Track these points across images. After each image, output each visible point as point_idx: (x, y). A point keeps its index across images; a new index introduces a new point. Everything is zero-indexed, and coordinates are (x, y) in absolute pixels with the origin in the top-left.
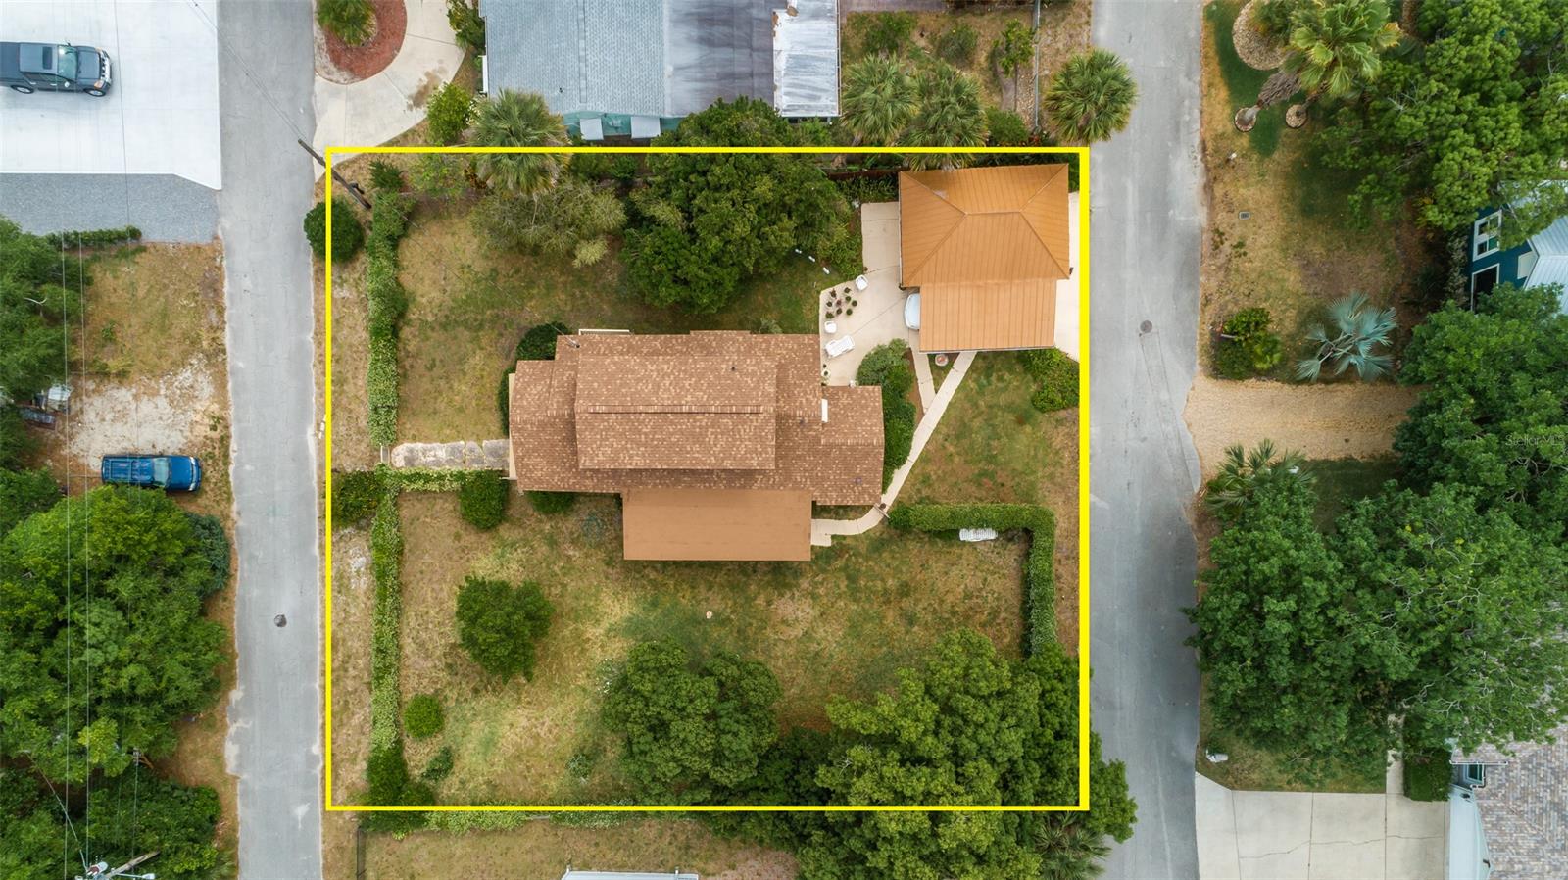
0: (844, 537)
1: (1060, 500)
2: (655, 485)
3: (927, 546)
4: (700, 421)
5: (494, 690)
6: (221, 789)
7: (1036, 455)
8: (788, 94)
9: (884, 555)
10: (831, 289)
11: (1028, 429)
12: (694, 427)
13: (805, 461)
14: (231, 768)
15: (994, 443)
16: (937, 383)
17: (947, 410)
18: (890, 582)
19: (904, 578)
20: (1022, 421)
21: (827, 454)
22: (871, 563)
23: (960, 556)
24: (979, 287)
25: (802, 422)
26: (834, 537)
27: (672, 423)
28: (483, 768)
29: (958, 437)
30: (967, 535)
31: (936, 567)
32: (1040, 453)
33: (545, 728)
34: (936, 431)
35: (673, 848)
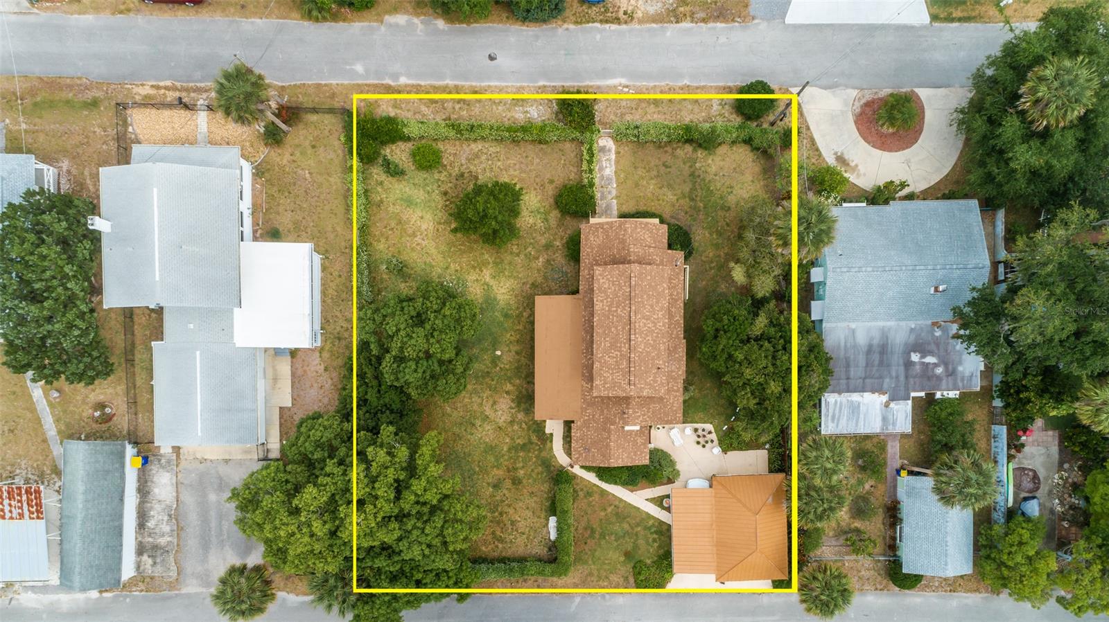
0: (551, 441)
1: (575, 580)
2: (584, 317)
3: (546, 495)
4: (625, 347)
5: (446, 206)
6: (373, 11)
7: (605, 564)
8: (836, 402)
9: (540, 468)
10: (713, 431)
11: (622, 559)
12: (621, 343)
13: (600, 416)
14: (389, 19)
15: (613, 538)
16: (652, 500)
17: (635, 507)
18: (522, 472)
19: (524, 481)
20: (627, 555)
21: (604, 430)
22: (534, 459)
23: (539, 517)
24: (712, 525)
25: (624, 413)
26: (551, 435)
27: (624, 328)
28: (392, 198)
29: (617, 514)
30: (553, 521)
31: (532, 502)
32: (607, 567)
33: (420, 241)
34: (621, 500)
35: (338, 329)
